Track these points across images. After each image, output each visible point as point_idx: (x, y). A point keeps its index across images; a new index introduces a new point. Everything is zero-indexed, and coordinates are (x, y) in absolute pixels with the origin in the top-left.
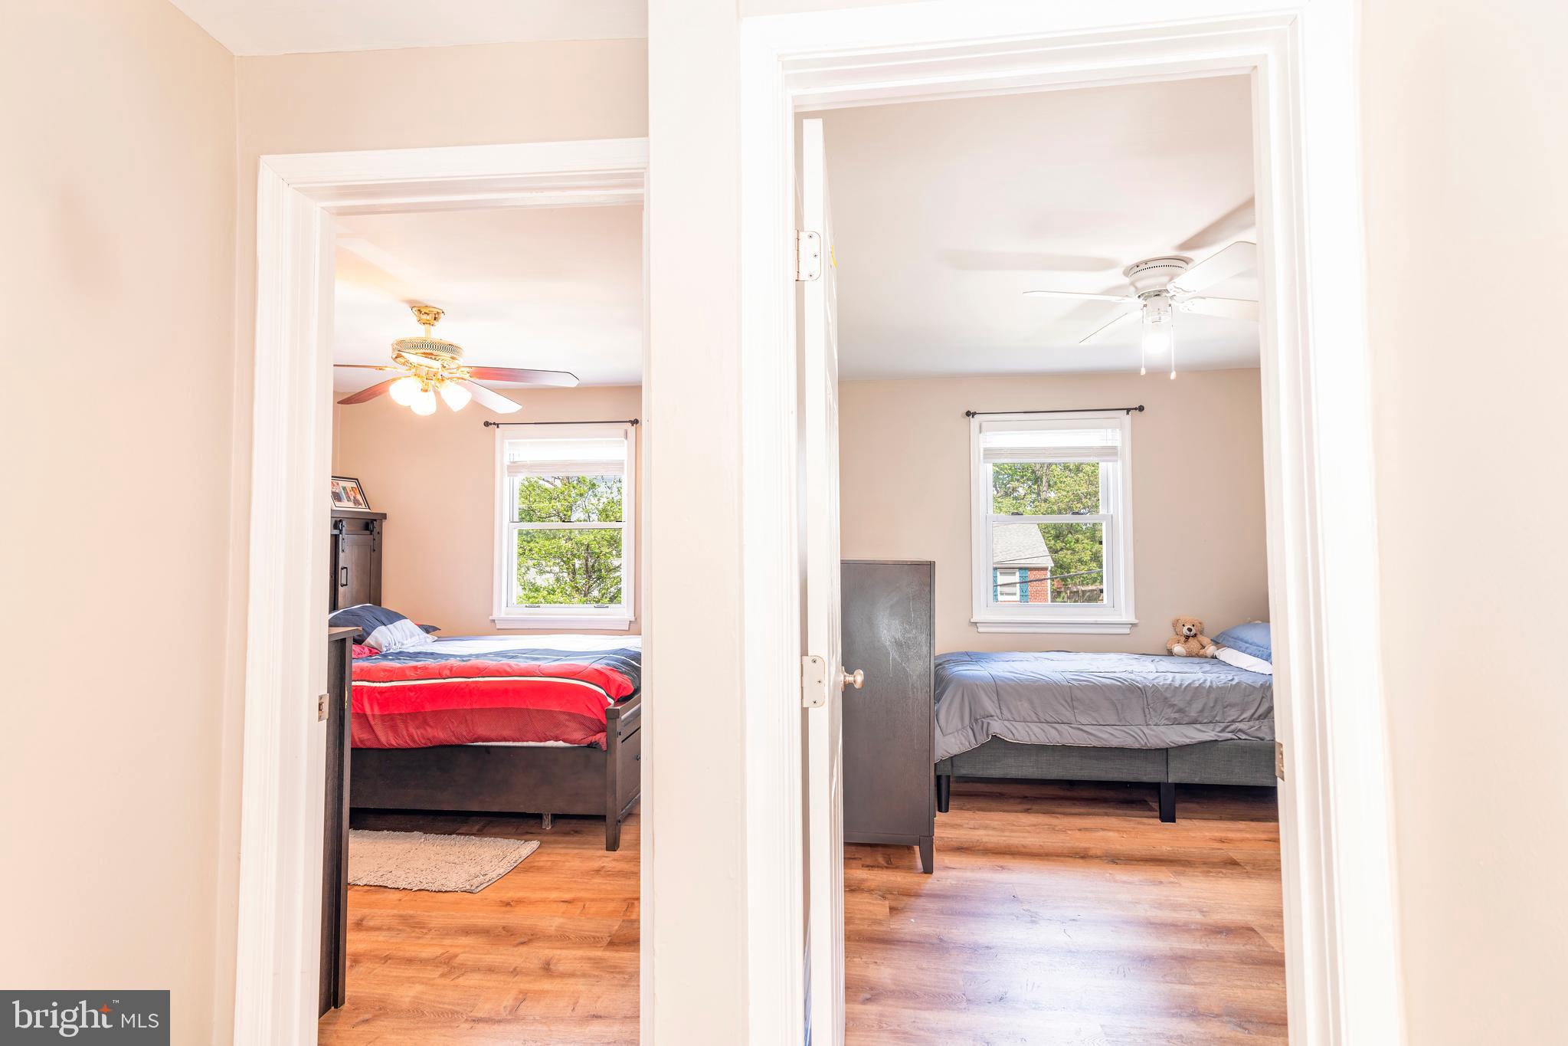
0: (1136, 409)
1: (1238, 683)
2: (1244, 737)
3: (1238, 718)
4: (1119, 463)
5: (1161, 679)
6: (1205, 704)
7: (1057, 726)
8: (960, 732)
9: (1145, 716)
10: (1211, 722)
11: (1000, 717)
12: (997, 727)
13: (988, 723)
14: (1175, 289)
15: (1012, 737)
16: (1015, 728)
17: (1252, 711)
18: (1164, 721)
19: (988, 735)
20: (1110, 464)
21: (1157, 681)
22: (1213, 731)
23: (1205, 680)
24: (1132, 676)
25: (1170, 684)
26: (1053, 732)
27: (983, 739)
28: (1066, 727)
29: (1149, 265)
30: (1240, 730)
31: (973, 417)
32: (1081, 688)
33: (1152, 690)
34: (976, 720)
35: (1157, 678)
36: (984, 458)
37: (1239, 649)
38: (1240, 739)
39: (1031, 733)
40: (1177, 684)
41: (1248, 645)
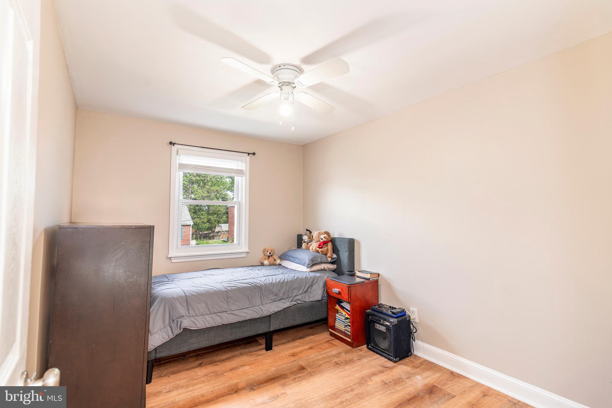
0: (252, 154)
1: (297, 278)
2: (299, 302)
3: (297, 294)
4: (244, 178)
5: (267, 280)
6: (286, 289)
7: (219, 314)
8: (162, 331)
9: (261, 300)
10: (288, 298)
11: (188, 316)
12: (187, 323)
13: (181, 322)
14: (298, 83)
15: (195, 326)
16: (198, 321)
17: (302, 290)
18: (269, 301)
19: (180, 329)
20: (240, 178)
21: (266, 281)
22: (288, 302)
23: (285, 278)
24: (255, 281)
25: (272, 282)
26: (218, 318)
27: (177, 331)
28: (224, 314)
29: (286, 67)
30: (298, 299)
31: (173, 145)
32: (232, 291)
33: (264, 287)
34: (173, 321)
35: (265, 280)
36: (179, 168)
37: (291, 261)
38: (298, 303)
39: (206, 321)
40: (274, 282)
41: (294, 259)
